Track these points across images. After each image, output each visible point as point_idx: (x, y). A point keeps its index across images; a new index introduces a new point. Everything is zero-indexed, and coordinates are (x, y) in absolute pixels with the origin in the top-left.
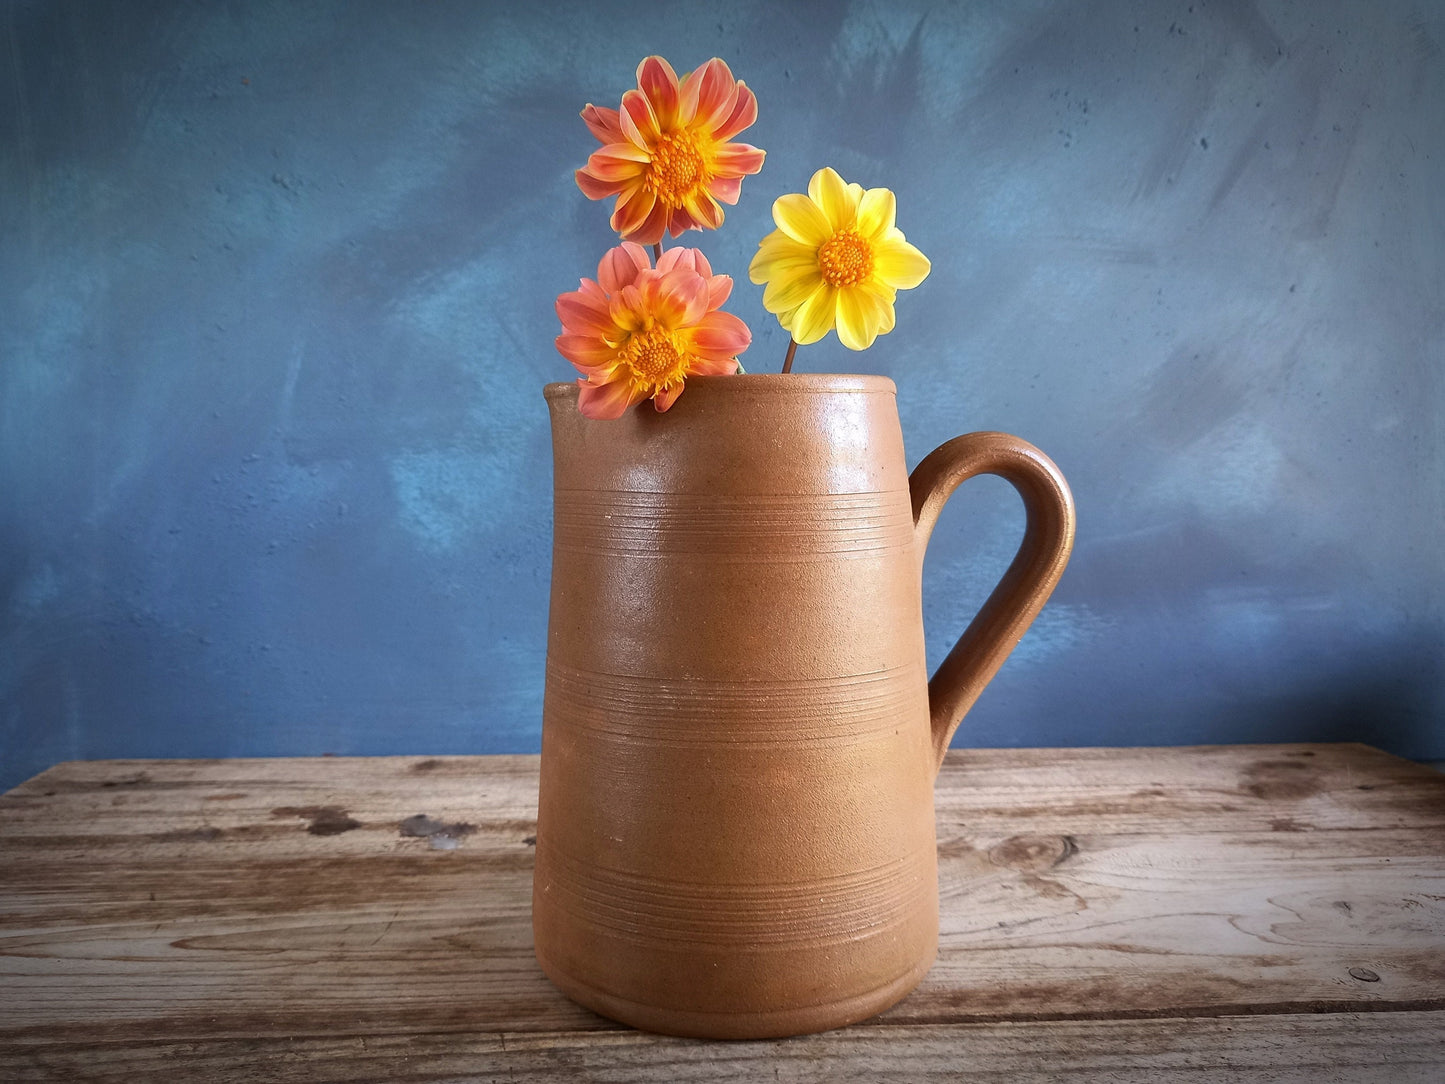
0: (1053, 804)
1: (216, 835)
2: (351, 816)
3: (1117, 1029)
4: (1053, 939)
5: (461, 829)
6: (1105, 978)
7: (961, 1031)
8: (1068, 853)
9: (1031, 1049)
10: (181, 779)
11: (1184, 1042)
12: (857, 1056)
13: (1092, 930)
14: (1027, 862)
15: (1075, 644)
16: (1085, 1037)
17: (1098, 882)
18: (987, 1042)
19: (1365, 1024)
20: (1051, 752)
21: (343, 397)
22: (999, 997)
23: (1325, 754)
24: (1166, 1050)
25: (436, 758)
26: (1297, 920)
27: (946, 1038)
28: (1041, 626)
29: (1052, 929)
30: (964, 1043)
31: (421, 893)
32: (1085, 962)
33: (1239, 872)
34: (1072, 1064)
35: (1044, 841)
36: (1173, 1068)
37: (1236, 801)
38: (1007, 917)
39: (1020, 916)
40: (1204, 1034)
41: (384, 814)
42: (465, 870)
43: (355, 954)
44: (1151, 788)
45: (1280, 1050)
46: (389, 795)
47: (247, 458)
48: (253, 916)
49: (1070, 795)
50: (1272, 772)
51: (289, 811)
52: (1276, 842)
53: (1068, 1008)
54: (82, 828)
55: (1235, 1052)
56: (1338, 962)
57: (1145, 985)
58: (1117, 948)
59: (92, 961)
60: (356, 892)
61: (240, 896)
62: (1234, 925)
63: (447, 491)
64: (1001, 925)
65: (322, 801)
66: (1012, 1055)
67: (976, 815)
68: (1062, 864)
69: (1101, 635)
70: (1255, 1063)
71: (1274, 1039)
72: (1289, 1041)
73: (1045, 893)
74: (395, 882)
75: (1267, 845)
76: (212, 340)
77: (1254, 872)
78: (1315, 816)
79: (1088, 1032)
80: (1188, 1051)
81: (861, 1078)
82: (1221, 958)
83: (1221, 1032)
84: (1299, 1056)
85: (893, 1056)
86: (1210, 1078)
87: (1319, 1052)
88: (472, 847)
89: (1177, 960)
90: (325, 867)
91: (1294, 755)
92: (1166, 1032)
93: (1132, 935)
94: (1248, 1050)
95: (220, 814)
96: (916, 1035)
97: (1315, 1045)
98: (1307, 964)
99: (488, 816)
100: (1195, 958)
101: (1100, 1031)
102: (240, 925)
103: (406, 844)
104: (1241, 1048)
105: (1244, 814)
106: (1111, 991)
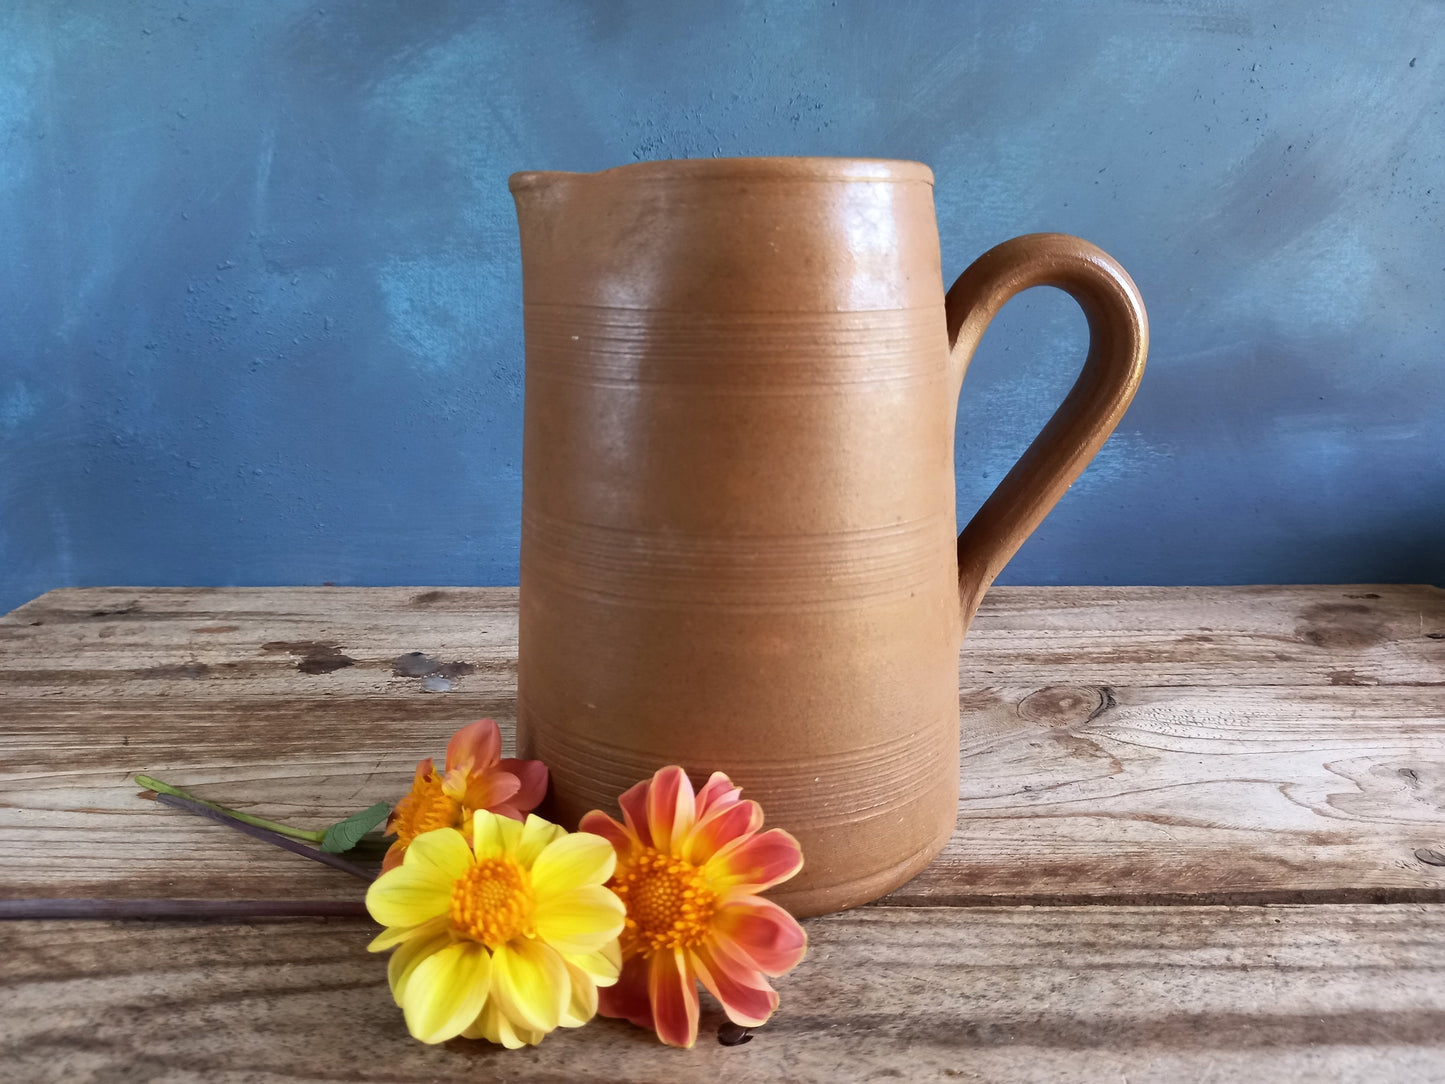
0: (1090, 650)
1: (202, 671)
2: (344, 652)
3: (1150, 917)
4: (1083, 806)
5: (458, 669)
6: (1139, 854)
7: (975, 916)
8: (1104, 706)
9: (1053, 939)
10: (174, 609)
11: (1224, 935)
12: (860, 943)
13: (1127, 796)
14: (1059, 716)
15: (1124, 475)
16: (1114, 926)
17: (1137, 741)
18: (1004, 930)
19: (1433, 918)
20: (1091, 590)
22: (1021, 875)
23: (1390, 596)
24: (1204, 945)
25: (439, 589)
26: (1357, 790)
27: (959, 924)
29: (1083, 796)
30: (978, 931)
31: (404, 740)
32: (1117, 835)
33: (1294, 732)
34: (1098, 959)
35: (1078, 693)
36: (1213, 967)
37: (1292, 649)
38: (1033, 780)
39: (1048, 779)
40: (1249, 926)
41: (379, 651)
42: (457, 716)
43: (331, 809)
44: (1198, 633)
45: (1334, 948)
46: (386, 630)
47: (221, 266)
48: (228, 763)
49: (1110, 640)
50: (1333, 616)
51: (280, 646)
52: (1335, 698)
53: (1096, 888)
54: (65, 661)
55: (1283, 950)
56: (1403, 842)
57: (1184, 864)
58: (1154, 819)
59: (54, 813)
60: (338, 738)
61: (217, 741)
62: (1286, 795)
63: (441, 303)
64: (1027, 789)
65: (316, 636)
66: (1031, 946)
67: (1006, 661)
68: (1097, 719)
69: (1154, 465)
70: (1305, 963)
71: (1328, 934)
72: (1345, 937)
73: (1077, 753)
74: (381, 728)
75: (1325, 701)
76: (174, 130)
77: (1310, 733)
78: (1379, 668)
79: (1118, 920)
80: (1230, 946)
81: (862, 970)
82: (1271, 834)
83: (1269, 924)
84: (1356, 956)
85: (899, 945)
86: (1254, 980)
87: (1379, 951)
88: (467, 689)
89: (1220, 835)
90: (310, 709)
91: (1357, 597)
92: (1206, 923)
93: (1171, 804)
94: (1298, 947)
95: (209, 648)
96: (926, 919)
97: (1375, 943)
98: (1367, 843)
99: (487, 655)
100: (1241, 833)
101: (1131, 920)
102: (214, 774)
103: (398, 685)
104: (1290, 945)
105: (1300, 664)
106: (1147, 870)
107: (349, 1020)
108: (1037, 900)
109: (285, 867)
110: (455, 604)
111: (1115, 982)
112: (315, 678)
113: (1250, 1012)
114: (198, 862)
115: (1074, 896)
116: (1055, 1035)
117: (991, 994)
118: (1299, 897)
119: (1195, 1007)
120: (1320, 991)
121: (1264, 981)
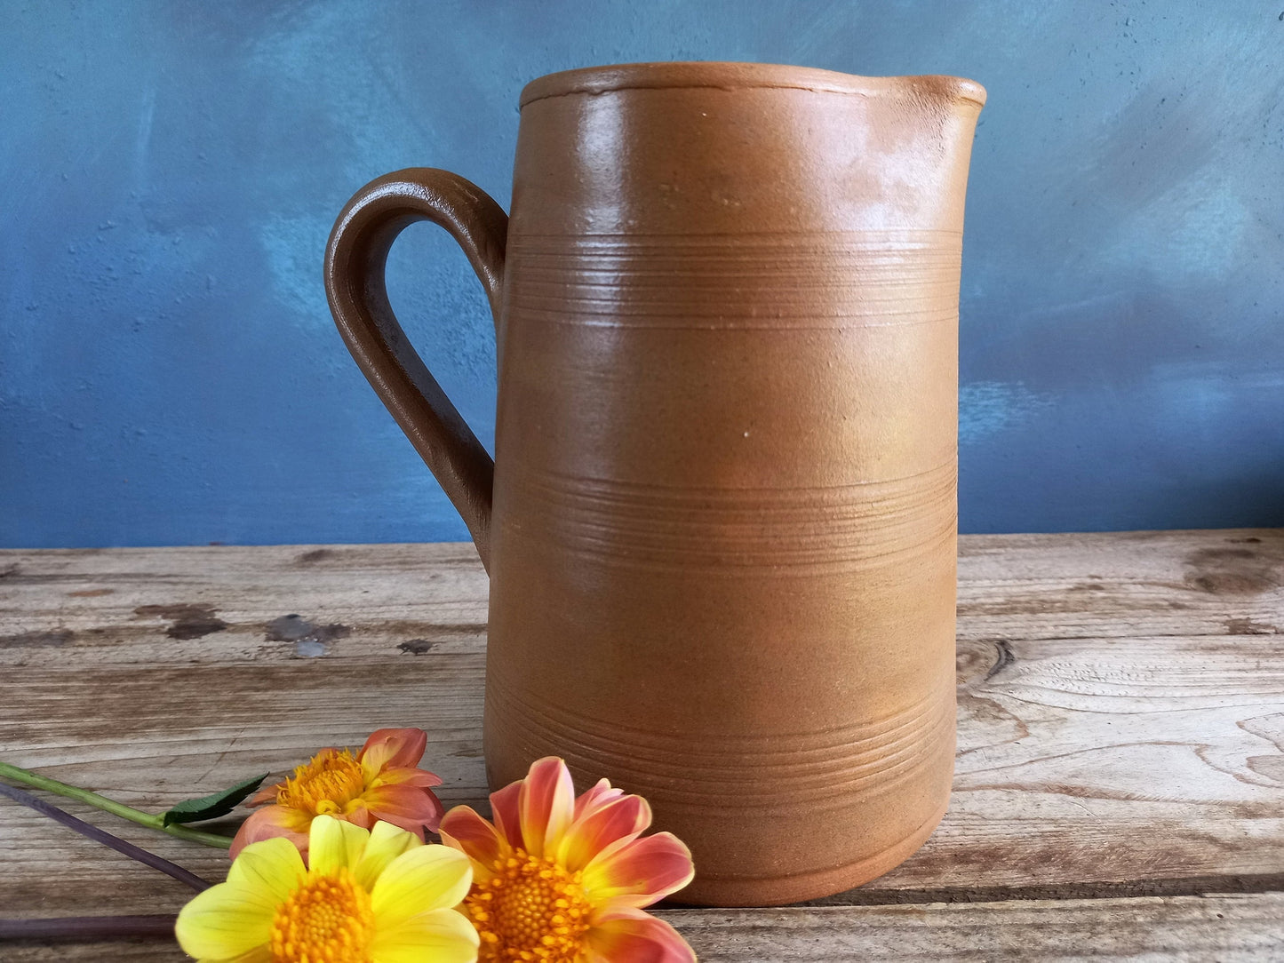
0: (983, 600)
1: (67, 637)
2: (218, 616)
3: (1077, 914)
4: (991, 777)
5: (335, 631)
6: (1056, 834)
7: (883, 918)
8: (1003, 661)
9: (971, 946)
10: (52, 572)
11: (1163, 936)
13: (1036, 764)
15: (1008, 424)
16: (1039, 927)
17: (1041, 700)
18: (915, 935)
21: (202, 154)
22: (930, 863)
23: (1270, 541)
25: (326, 547)
26: (1277, 752)
27: (865, 929)
28: (972, 405)
29: (990, 765)
30: (886, 937)
31: (267, 713)
32: (1030, 812)
33: (1201, 687)
35: (975, 648)
37: (1184, 597)
40: (1189, 923)
41: (254, 614)
42: (324, 684)
43: (173, 796)
44: (1089, 581)
46: (265, 591)
47: (102, 226)
48: (72, 743)
49: (1001, 590)
50: (1219, 561)
51: (153, 610)
52: (1236, 648)
53: (1014, 879)
55: (1233, 953)
57: (1106, 845)
58: (1068, 790)
60: (195, 712)
62: (1203, 759)
65: (191, 598)
66: (946, 956)
68: (997, 677)
69: (1036, 414)
71: (1280, 933)
73: (978, 715)
74: (243, 699)
75: (1226, 652)
76: (52, 90)
77: (1217, 687)
78: (1274, 615)
79: (1041, 919)
80: (1169, 950)
82: (1194, 806)
83: (1210, 921)
85: (796, 957)
88: (342, 653)
89: (1140, 808)
90: (170, 679)
91: (1238, 542)
92: (1140, 919)
93: (1084, 772)
94: (1249, 949)
95: (79, 613)
96: (827, 923)
99: (365, 616)
100: (1163, 805)
101: (1056, 918)
102: (55, 755)
103: (269, 650)
104: (1240, 948)
105: (1195, 612)
106: (1067, 853)
108: (949, 895)
109: (110, 868)
110: (340, 563)
112: (184, 644)
114: (12, 863)
115: (990, 889)
118: (1237, 884)
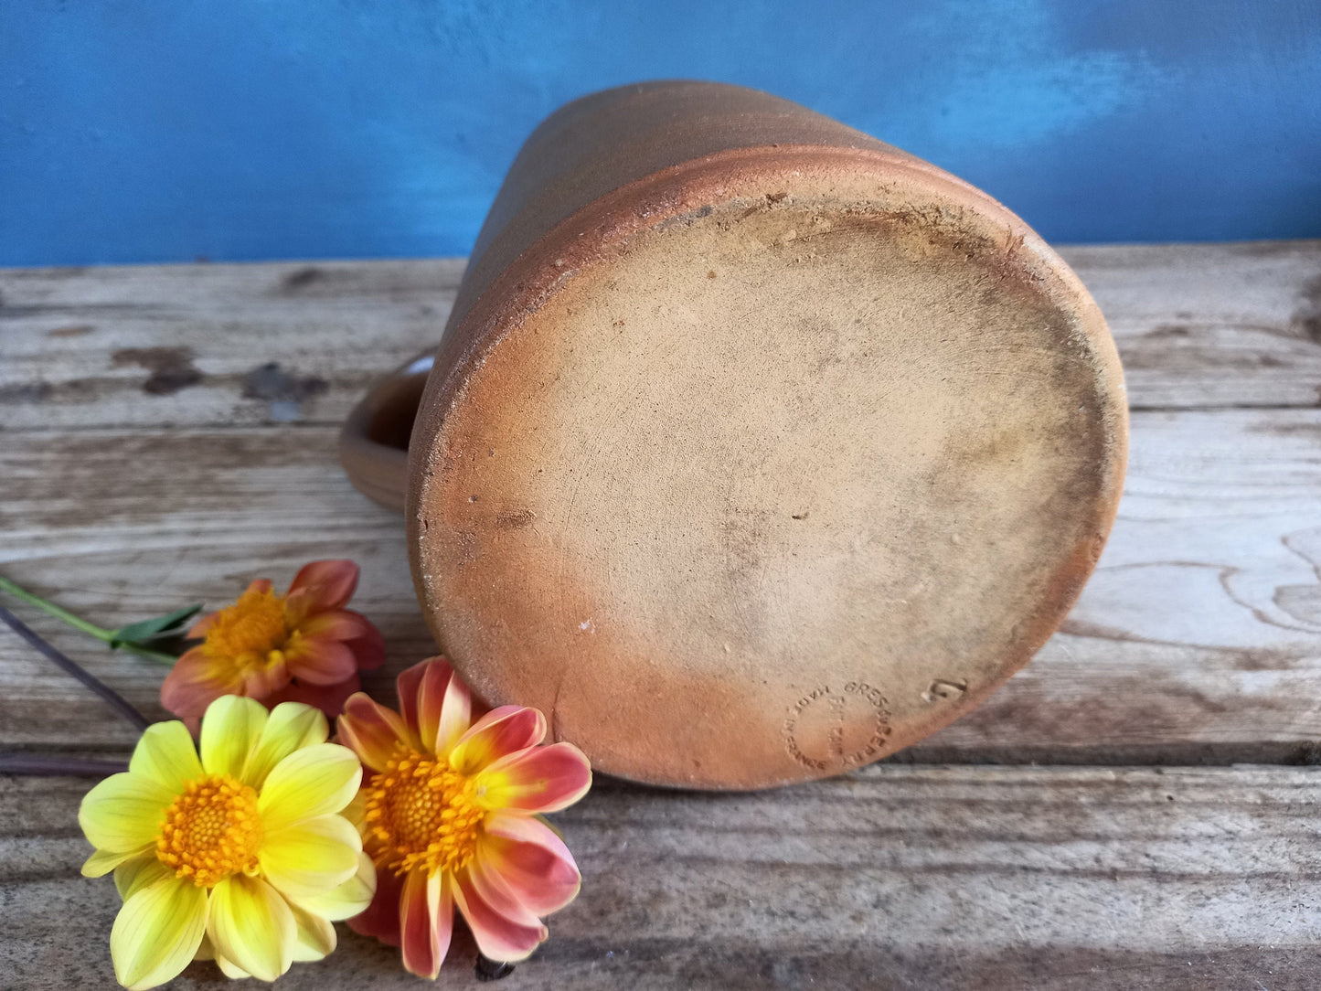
1: (42, 392)
2: (195, 363)
3: (1016, 790)
5: (314, 386)
9: (894, 824)
10: (34, 301)
11: (1102, 821)
15: (1120, 108)
16: (970, 804)
18: (839, 808)
24: (1075, 836)
25: (317, 265)
26: (1312, 580)
30: (808, 809)
31: (232, 498)
33: (1256, 485)
34: (940, 857)
36: (1076, 872)
37: (1281, 348)
40: (1134, 805)
41: (233, 361)
42: (293, 461)
43: (134, 601)
44: (1175, 322)
45: (1228, 844)
46: (247, 328)
48: (41, 531)
51: (131, 355)
52: (1316, 429)
53: (965, 738)
55: (1169, 846)
57: (1078, 698)
60: (162, 495)
61: (39, 498)
62: (1225, 586)
65: (171, 339)
66: (864, 834)
69: (1157, 95)
70: (1189, 868)
71: (1227, 821)
72: (1247, 825)
74: (210, 479)
75: (1303, 433)
77: (1276, 485)
79: (977, 794)
80: (1101, 838)
81: (661, 868)
82: (1192, 651)
83: (1158, 804)
84: (1254, 857)
85: (711, 828)
86: (1121, 895)
87: (1284, 849)
88: (317, 417)
89: (1132, 652)
90: (142, 451)
92: (1083, 800)
94: (1186, 840)
95: (58, 359)
97: (1281, 835)
98: (1309, 667)
99: (346, 367)
100: (1157, 649)
101: (992, 794)
102: (25, 546)
103: (245, 412)
104: (1177, 838)
105: (1286, 371)
106: (1030, 708)
107: (85, 922)
110: (329, 289)
111: (953, 895)
112: (158, 402)
113: (1105, 947)
116: (863, 980)
117: (803, 910)
119: (1040, 937)
120: (1197, 913)
121: (1132, 897)
